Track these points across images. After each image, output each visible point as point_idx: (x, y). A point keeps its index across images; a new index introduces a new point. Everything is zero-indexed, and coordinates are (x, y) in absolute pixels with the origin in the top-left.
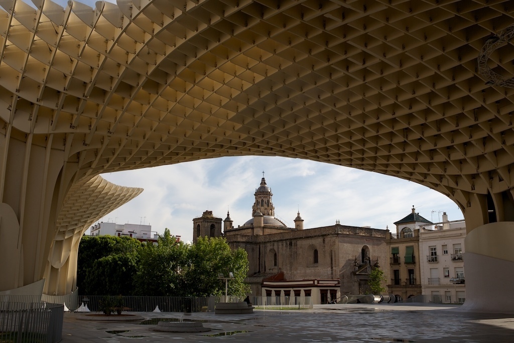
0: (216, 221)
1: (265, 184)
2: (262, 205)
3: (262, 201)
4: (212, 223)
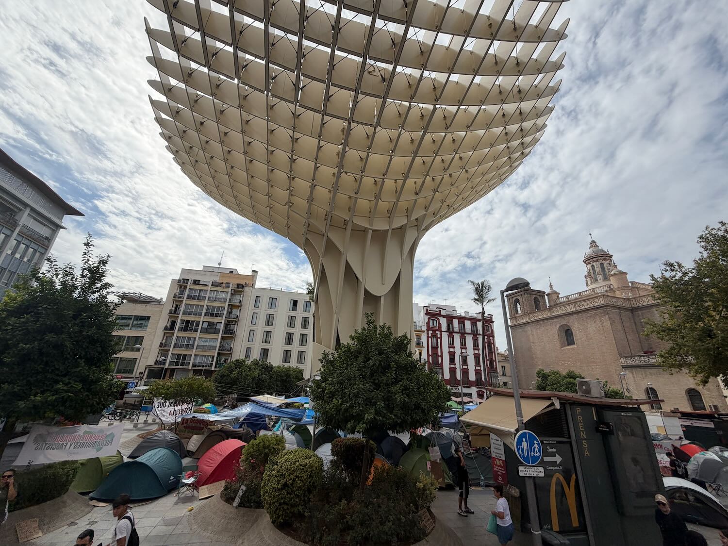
0: (539, 294)
1: (597, 246)
4: (535, 296)
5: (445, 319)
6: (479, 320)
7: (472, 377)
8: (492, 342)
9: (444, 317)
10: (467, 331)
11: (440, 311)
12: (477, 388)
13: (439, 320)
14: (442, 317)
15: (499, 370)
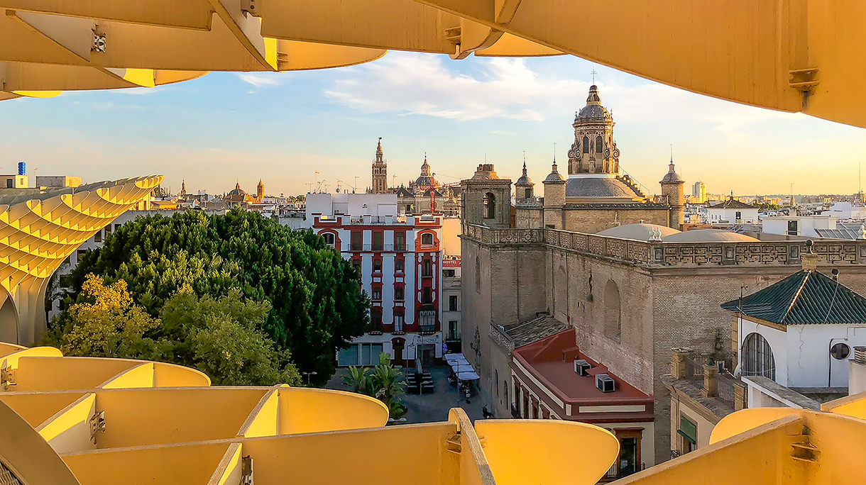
1: (597, 99)
2: (586, 151)
3: (586, 139)
5: (349, 232)
6: (411, 228)
7: (387, 318)
8: (434, 260)
9: (346, 228)
10: (384, 248)
11: (339, 219)
12: (393, 334)
13: (336, 233)
14: (343, 229)
15: (443, 303)
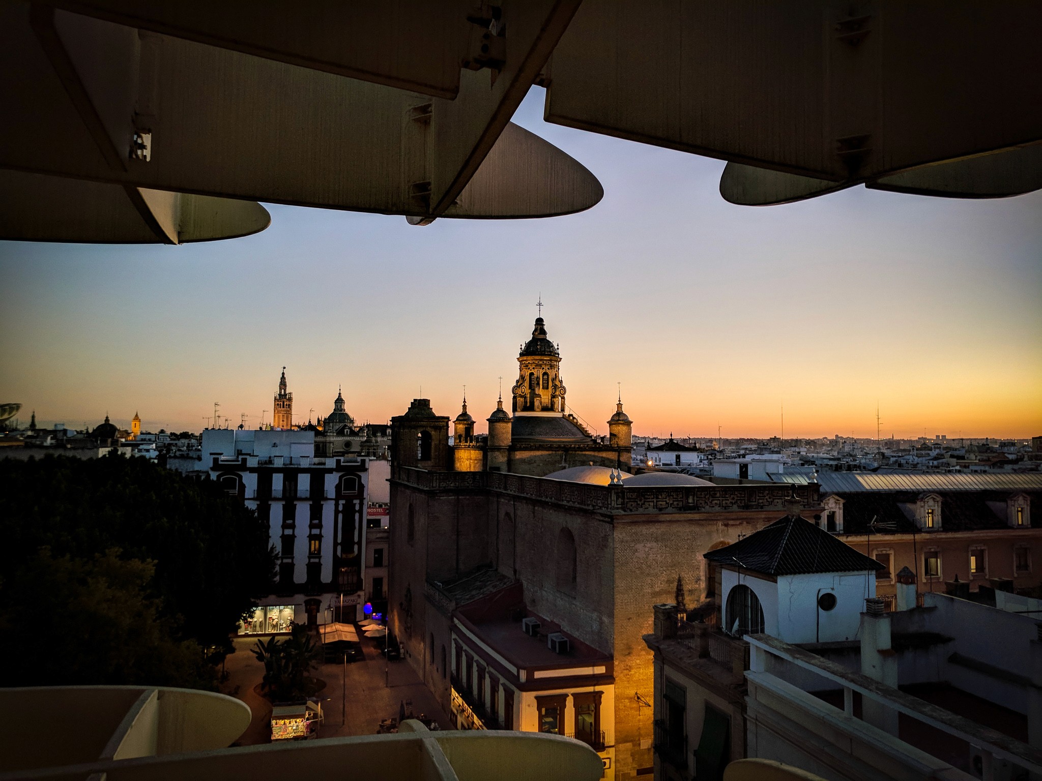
1: (543, 332)
3: (531, 374)
4: (422, 429)
5: (256, 475)
6: (330, 471)
7: (300, 576)
8: (357, 508)
9: (252, 470)
10: (298, 495)
11: (244, 460)
12: (306, 596)
13: (241, 477)
14: (248, 472)
15: (366, 556)
